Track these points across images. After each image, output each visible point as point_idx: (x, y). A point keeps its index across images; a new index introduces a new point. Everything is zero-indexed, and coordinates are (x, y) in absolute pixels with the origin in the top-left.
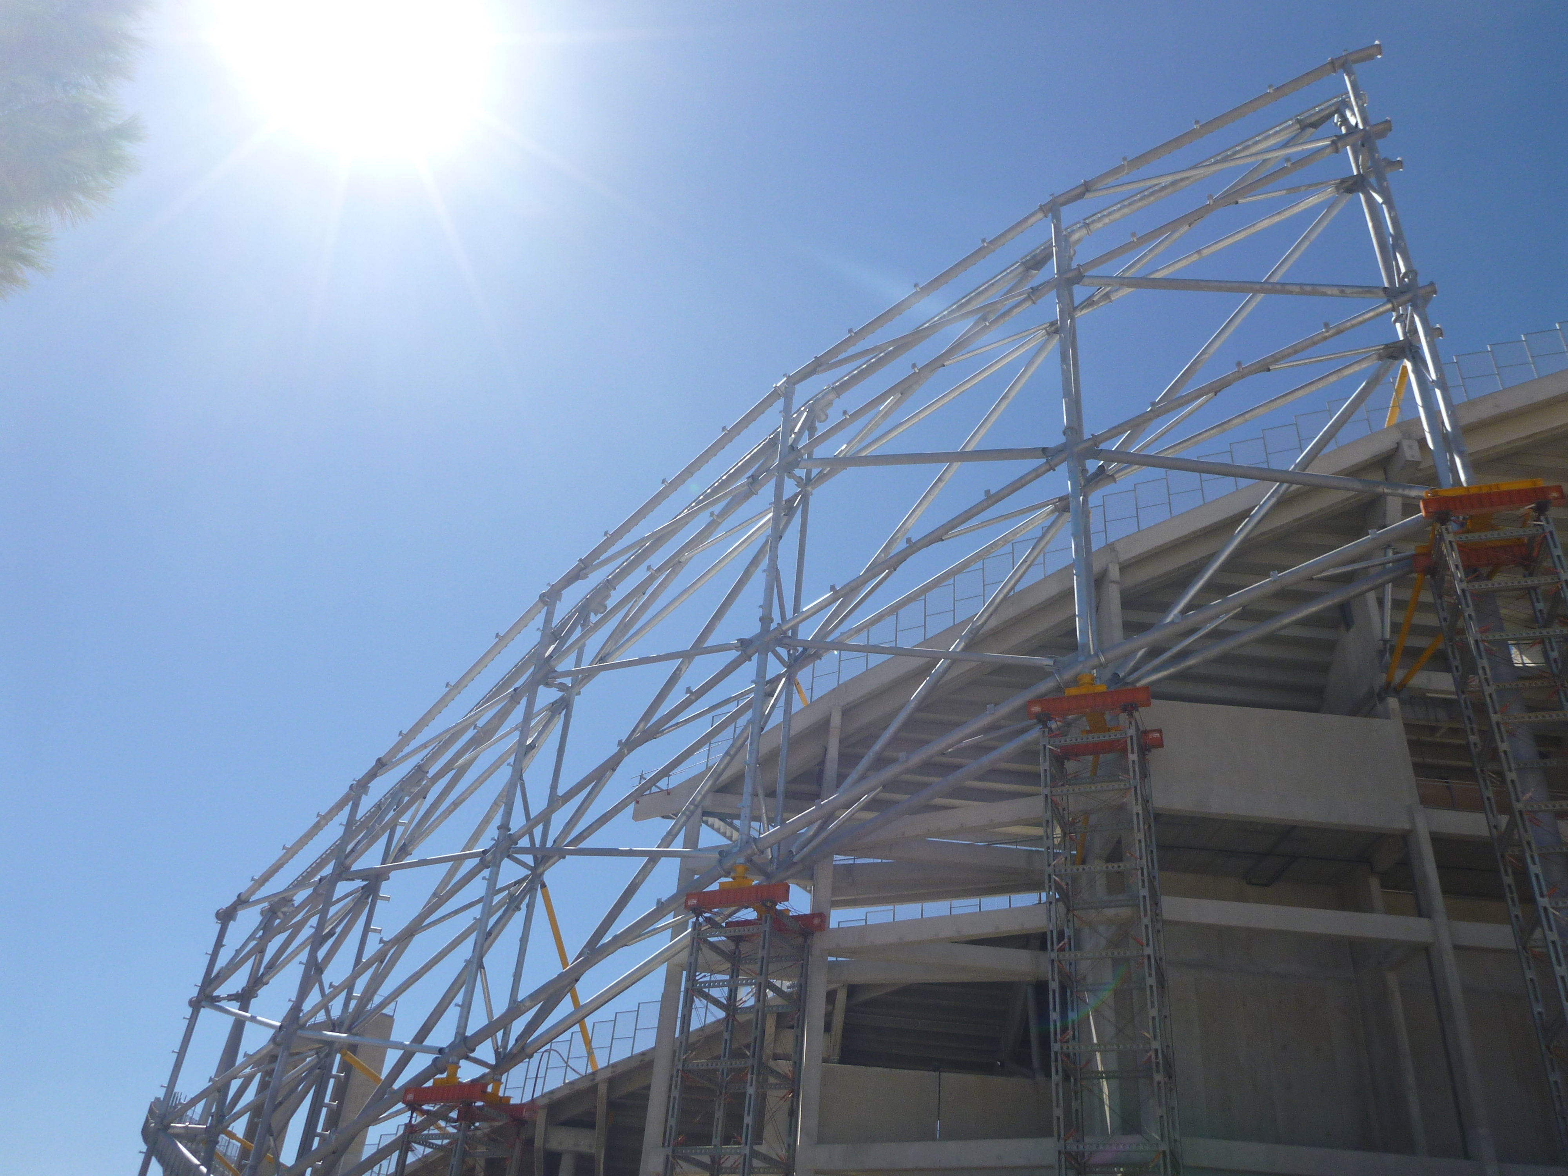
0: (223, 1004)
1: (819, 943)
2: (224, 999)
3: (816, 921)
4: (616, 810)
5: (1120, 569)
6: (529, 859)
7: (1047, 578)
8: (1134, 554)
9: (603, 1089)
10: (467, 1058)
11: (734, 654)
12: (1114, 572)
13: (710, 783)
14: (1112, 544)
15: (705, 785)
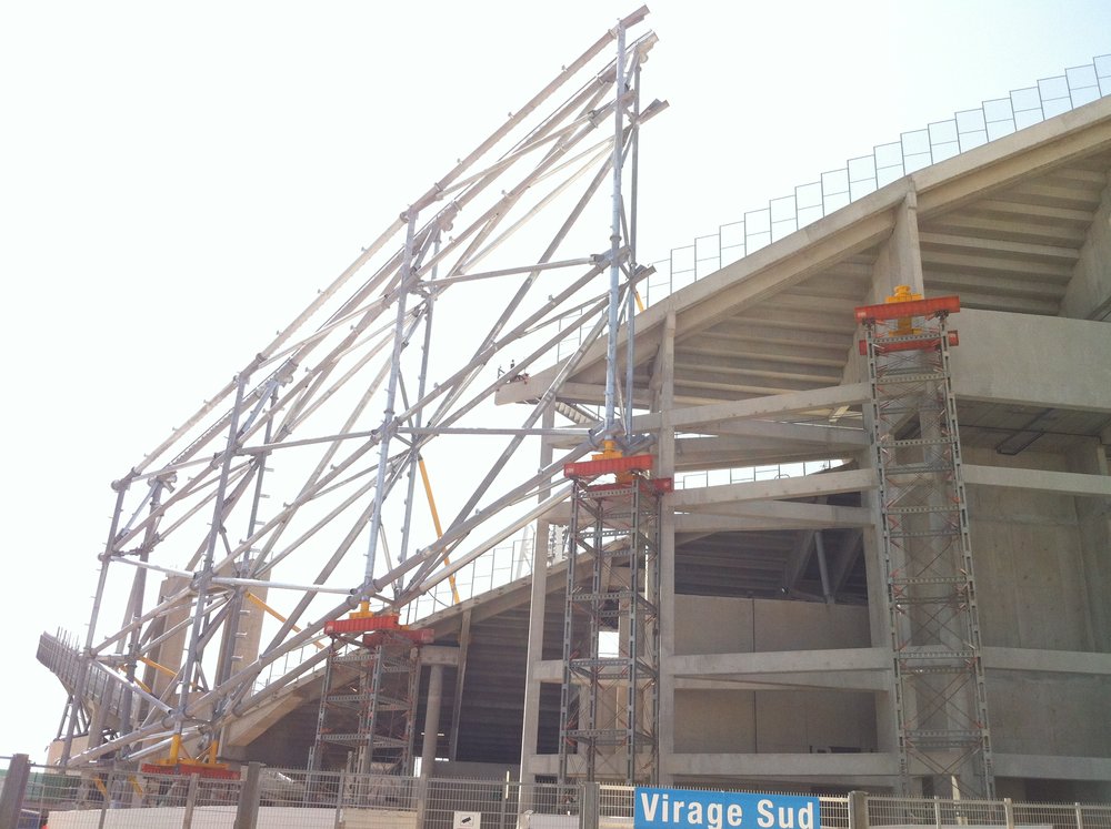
0: (127, 557)
1: (667, 501)
2: (127, 553)
3: (666, 485)
4: (482, 397)
5: (918, 196)
6: (408, 437)
7: (852, 204)
8: (928, 185)
9: (467, 616)
10: (375, 596)
11: (588, 268)
12: (912, 200)
13: (566, 374)
14: (910, 175)
15: (562, 375)
